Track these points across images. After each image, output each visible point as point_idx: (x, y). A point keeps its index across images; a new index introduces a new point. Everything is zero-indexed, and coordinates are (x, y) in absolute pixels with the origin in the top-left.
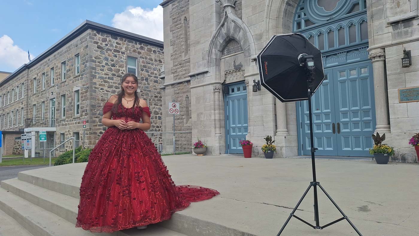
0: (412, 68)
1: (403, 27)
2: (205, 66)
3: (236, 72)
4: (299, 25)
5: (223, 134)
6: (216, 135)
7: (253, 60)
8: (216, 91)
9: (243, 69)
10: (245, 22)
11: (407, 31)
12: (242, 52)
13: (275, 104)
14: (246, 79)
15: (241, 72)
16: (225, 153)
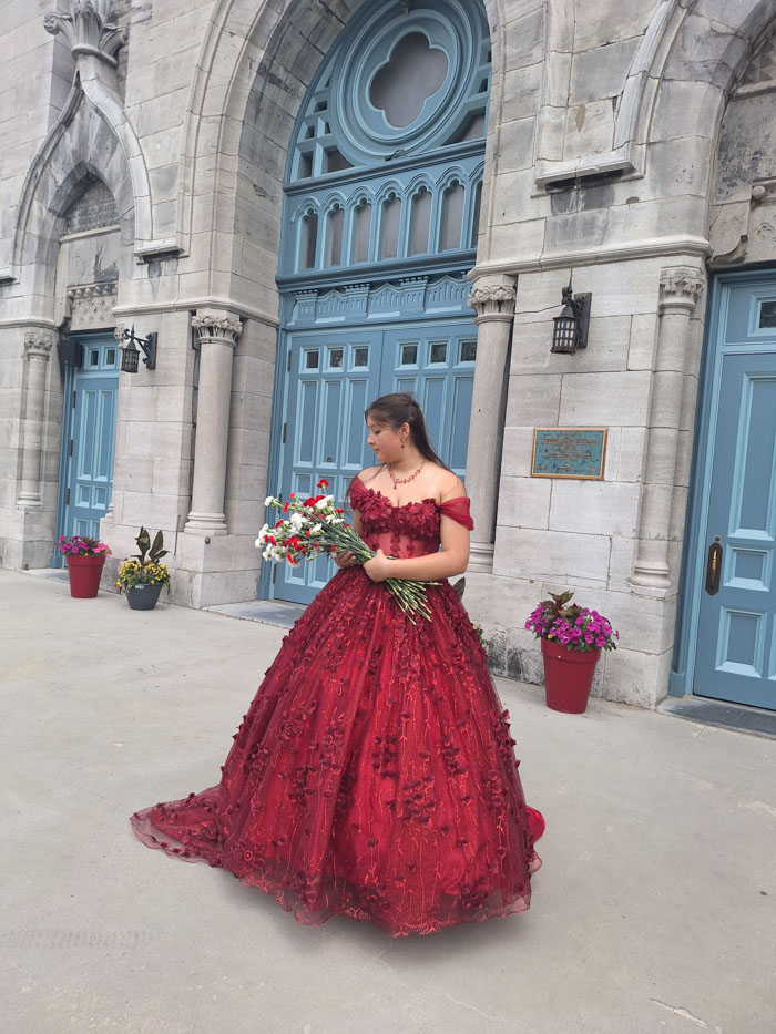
0: (586, 357)
1: (581, 205)
4: (307, 162)
5: (48, 503)
6: (19, 502)
7: (140, 258)
9: (119, 286)
10: (132, 119)
11: (594, 219)
13: (195, 426)
14: (118, 321)
16: (50, 566)
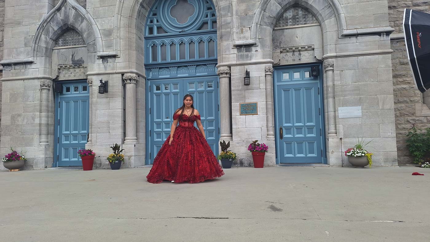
0: (250, 86)
1: (245, 51)
2: (28, 54)
3: (74, 68)
4: (151, 31)
5: (51, 143)
6: (40, 144)
7: (98, 57)
8: (44, 87)
9: (84, 65)
10: (90, 12)
11: (248, 55)
12: (85, 46)
13: (124, 110)
14: (89, 77)
15: (81, 69)
16: (53, 167)
